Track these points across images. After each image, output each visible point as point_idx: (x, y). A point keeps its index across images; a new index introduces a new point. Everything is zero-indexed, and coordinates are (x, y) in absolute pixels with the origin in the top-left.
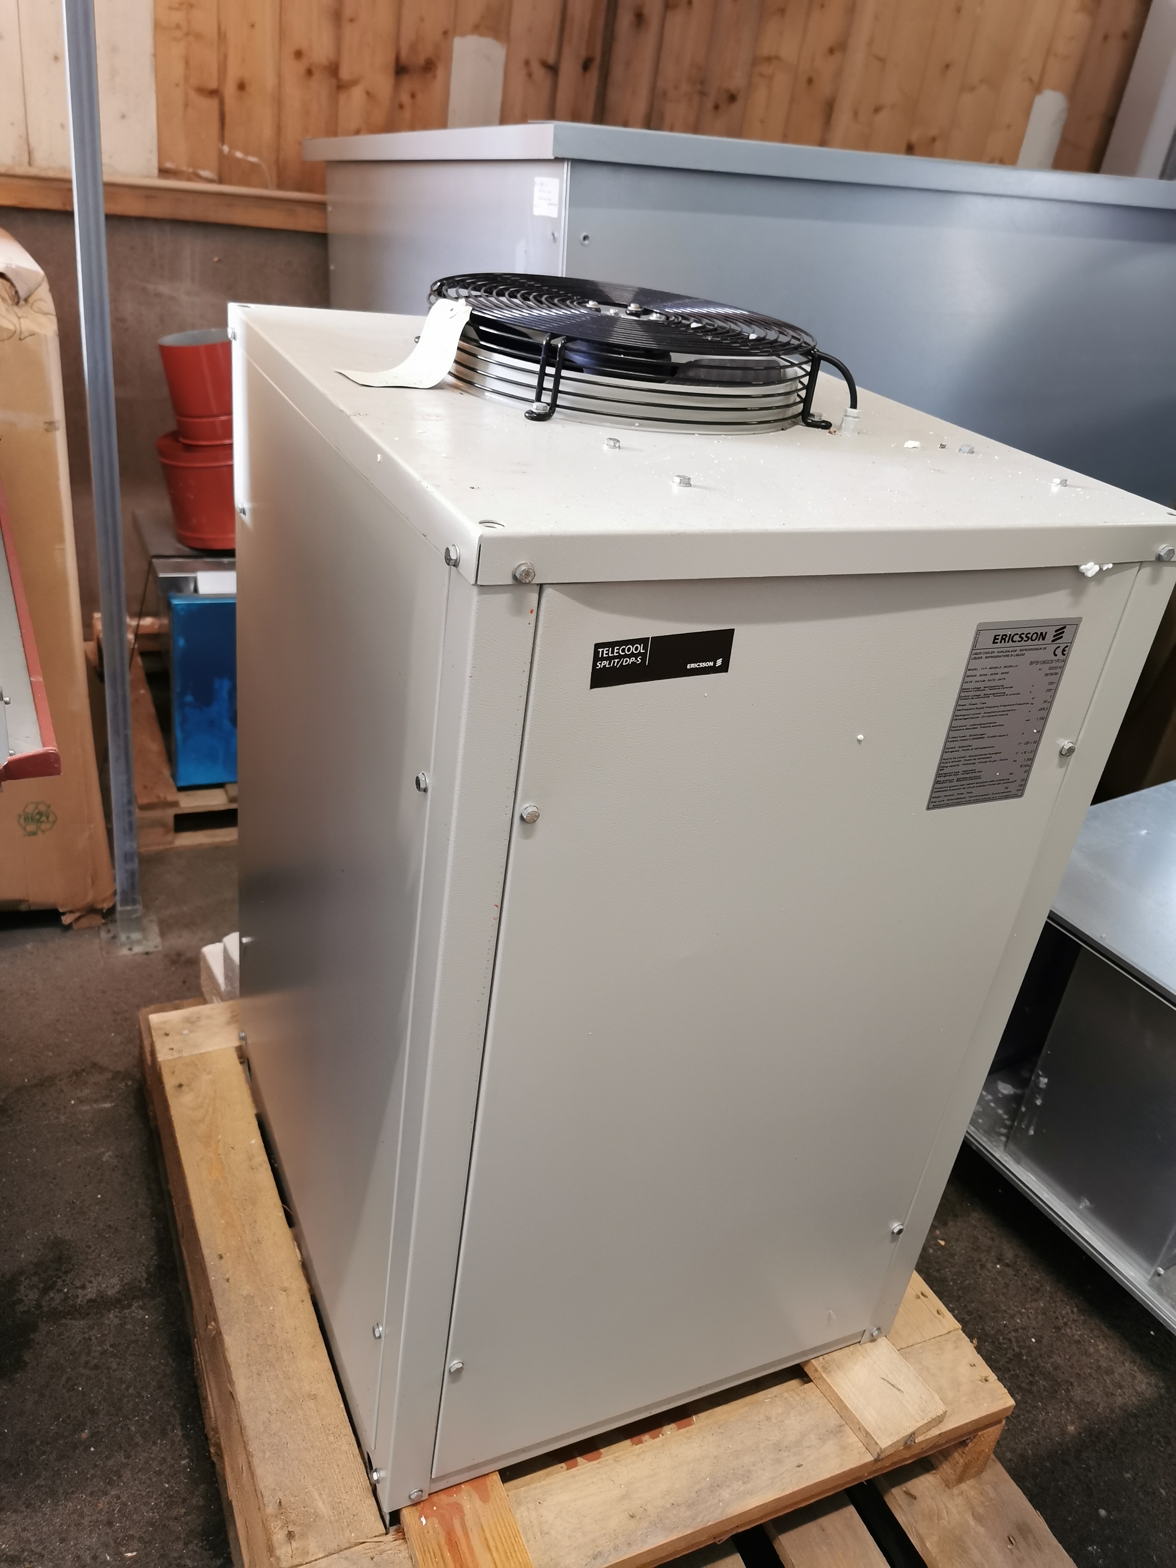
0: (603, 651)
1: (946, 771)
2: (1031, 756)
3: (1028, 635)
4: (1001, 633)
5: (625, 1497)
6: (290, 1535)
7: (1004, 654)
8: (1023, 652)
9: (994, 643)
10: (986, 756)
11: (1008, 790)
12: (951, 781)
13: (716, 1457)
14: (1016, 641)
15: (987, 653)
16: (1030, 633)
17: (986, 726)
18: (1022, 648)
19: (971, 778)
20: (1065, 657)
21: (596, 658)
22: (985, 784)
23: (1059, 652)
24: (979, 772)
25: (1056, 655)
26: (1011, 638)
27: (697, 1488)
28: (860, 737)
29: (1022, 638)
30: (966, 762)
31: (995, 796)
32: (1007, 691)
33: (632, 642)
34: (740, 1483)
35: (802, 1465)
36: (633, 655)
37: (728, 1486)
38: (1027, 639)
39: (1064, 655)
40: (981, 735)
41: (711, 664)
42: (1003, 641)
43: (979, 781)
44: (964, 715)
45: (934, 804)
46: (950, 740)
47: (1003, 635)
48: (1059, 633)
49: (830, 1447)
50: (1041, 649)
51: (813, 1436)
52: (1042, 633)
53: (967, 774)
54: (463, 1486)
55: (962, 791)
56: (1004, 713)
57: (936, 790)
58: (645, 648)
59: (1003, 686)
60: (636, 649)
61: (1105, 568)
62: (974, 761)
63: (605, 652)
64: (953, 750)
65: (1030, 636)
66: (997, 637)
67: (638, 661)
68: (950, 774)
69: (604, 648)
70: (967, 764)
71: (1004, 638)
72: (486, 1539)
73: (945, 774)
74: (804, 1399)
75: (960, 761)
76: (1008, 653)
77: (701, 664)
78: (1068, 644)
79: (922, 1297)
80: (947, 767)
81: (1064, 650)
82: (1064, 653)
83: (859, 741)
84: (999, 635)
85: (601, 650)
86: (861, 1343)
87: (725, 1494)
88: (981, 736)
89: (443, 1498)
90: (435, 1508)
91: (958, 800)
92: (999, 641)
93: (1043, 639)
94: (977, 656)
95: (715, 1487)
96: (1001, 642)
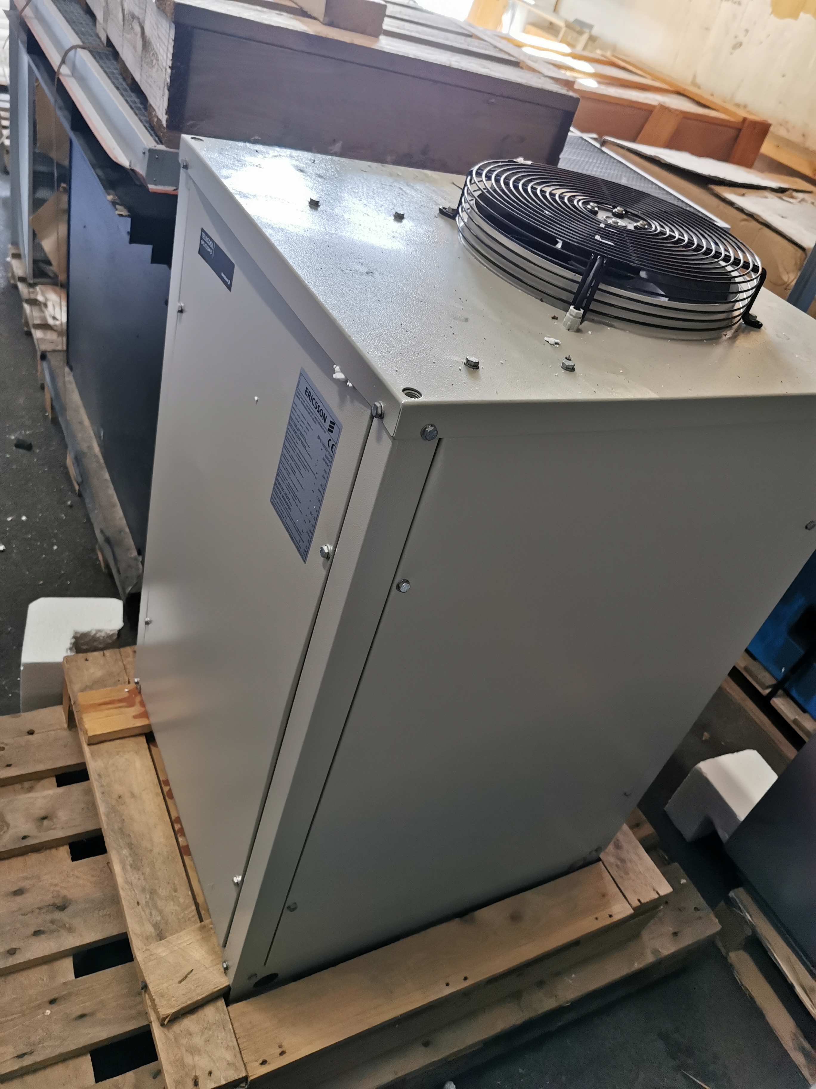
2: (312, 530)
3: (319, 408)
4: (309, 388)
5: (133, 795)
7: (308, 410)
8: (316, 421)
9: (305, 393)
13: (152, 851)
14: (314, 405)
15: (302, 398)
18: (316, 416)
19: (287, 504)
20: (332, 455)
21: (201, 237)
24: (291, 505)
25: (329, 446)
26: (312, 400)
29: (316, 407)
31: (295, 540)
33: (211, 239)
35: (138, 905)
36: (210, 247)
38: (318, 410)
42: (309, 397)
43: (290, 512)
47: (309, 392)
48: (332, 426)
50: (323, 429)
52: (324, 415)
53: (286, 497)
54: (144, 709)
55: (283, 510)
60: (211, 244)
63: (204, 236)
66: (307, 390)
67: (211, 253)
71: (309, 395)
72: (111, 715)
73: (279, 482)
78: (335, 444)
81: (333, 447)
85: (203, 233)
87: (125, 852)
89: (138, 699)
90: (133, 696)
92: (307, 395)
93: (325, 422)
94: (298, 395)
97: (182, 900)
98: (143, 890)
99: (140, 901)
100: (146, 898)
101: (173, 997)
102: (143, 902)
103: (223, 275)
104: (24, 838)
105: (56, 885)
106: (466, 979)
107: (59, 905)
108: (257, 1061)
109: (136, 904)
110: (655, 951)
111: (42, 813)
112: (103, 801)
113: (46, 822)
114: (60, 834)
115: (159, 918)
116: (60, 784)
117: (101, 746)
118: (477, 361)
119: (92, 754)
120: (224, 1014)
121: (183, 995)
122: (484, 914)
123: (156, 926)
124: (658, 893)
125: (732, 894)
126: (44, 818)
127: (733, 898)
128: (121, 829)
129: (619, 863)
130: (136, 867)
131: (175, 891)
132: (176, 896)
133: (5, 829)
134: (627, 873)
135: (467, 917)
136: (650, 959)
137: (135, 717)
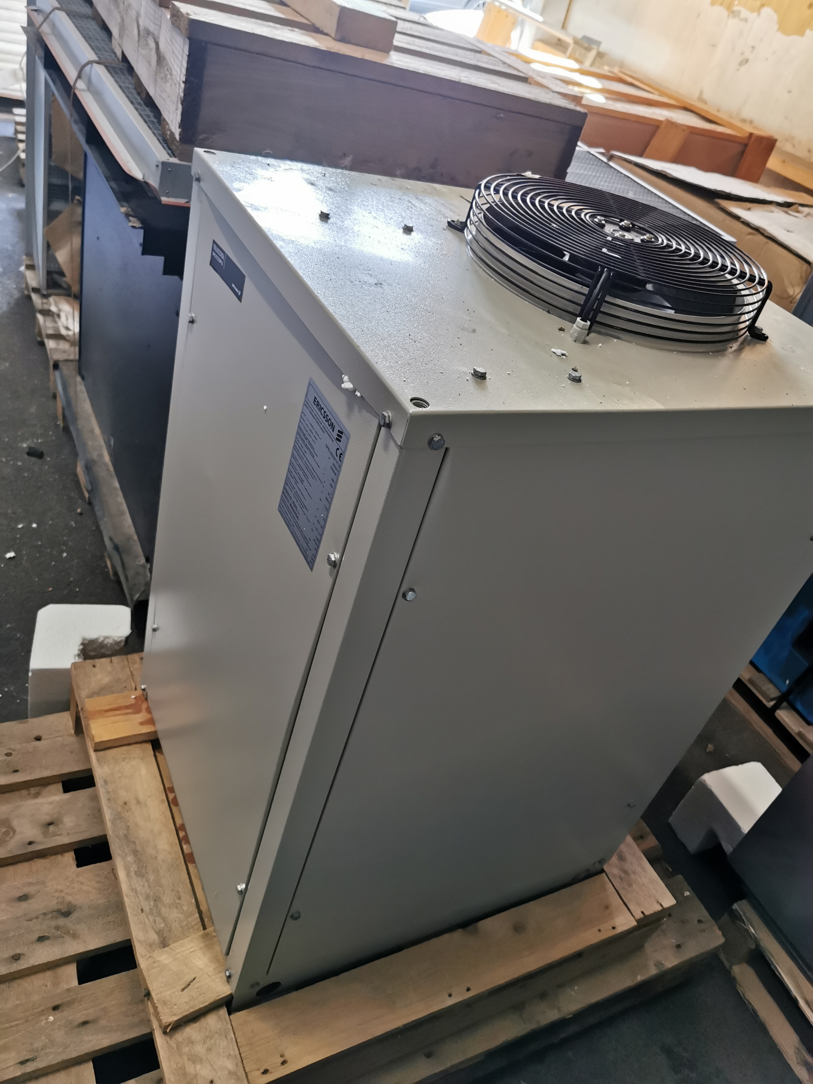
1: (287, 488)
3: (327, 417)
5: (138, 802)
8: (324, 430)
9: (314, 402)
11: (307, 553)
13: (156, 858)
14: (322, 415)
15: (310, 407)
17: (304, 474)
18: (324, 425)
19: (295, 512)
20: (340, 463)
25: (337, 455)
26: (321, 409)
27: (137, 842)
29: (325, 417)
31: (301, 548)
32: (315, 457)
33: (222, 251)
34: (136, 869)
36: (221, 258)
37: (135, 862)
38: (326, 419)
39: (340, 460)
43: (297, 521)
44: (298, 450)
47: (318, 402)
48: (340, 435)
49: (153, 937)
50: (331, 438)
52: (333, 424)
54: (150, 716)
55: (291, 518)
56: (312, 476)
58: (224, 258)
59: (314, 449)
66: (315, 400)
68: (288, 494)
71: (318, 404)
72: (118, 722)
78: (342, 453)
80: (288, 485)
81: (340, 456)
85: (214, 245)
87: (130, 858)
89: (145, 706)
90: (140, 702)
91: (289, 524)
92: (316, 404)
93: (333, 431)
94: (307, 404)
96: (316, 407)
97: (185, 908)
98: (147, 897)
99: (144, 909)
100: (150, 905)
101: (175, 1005)
102: (147, 909)
103: (233, 285)
104: (30, 843)
105: (62, 891)
106: (468, 989)
107: (63, 911)
108: (259, 1070)
109: (140, 911)
110: (658, 964)
111: (48, 819)
112: (109, 807)
113: (51, 828)
114: (65, 840)
115: (163, 925)
116: (66, 790)
117: (108, 752)
118: (485, 372)
119: (98, 760)
120: (227, 1023)
121: (186, 1003)
122: (487, 924)
123: (159, 933)
124: (661, 905)
125: (735, 906)
126: (50, 824)
127: (736, 910)
128: (126, 836)
129: (623, 875)
130: (140, 874)
131: (179, 898)
132: (179, 904)
133: (12, 834)
134: (630, 885)
135: (470, 928)
136: (653, 971)
137: (142, 724)
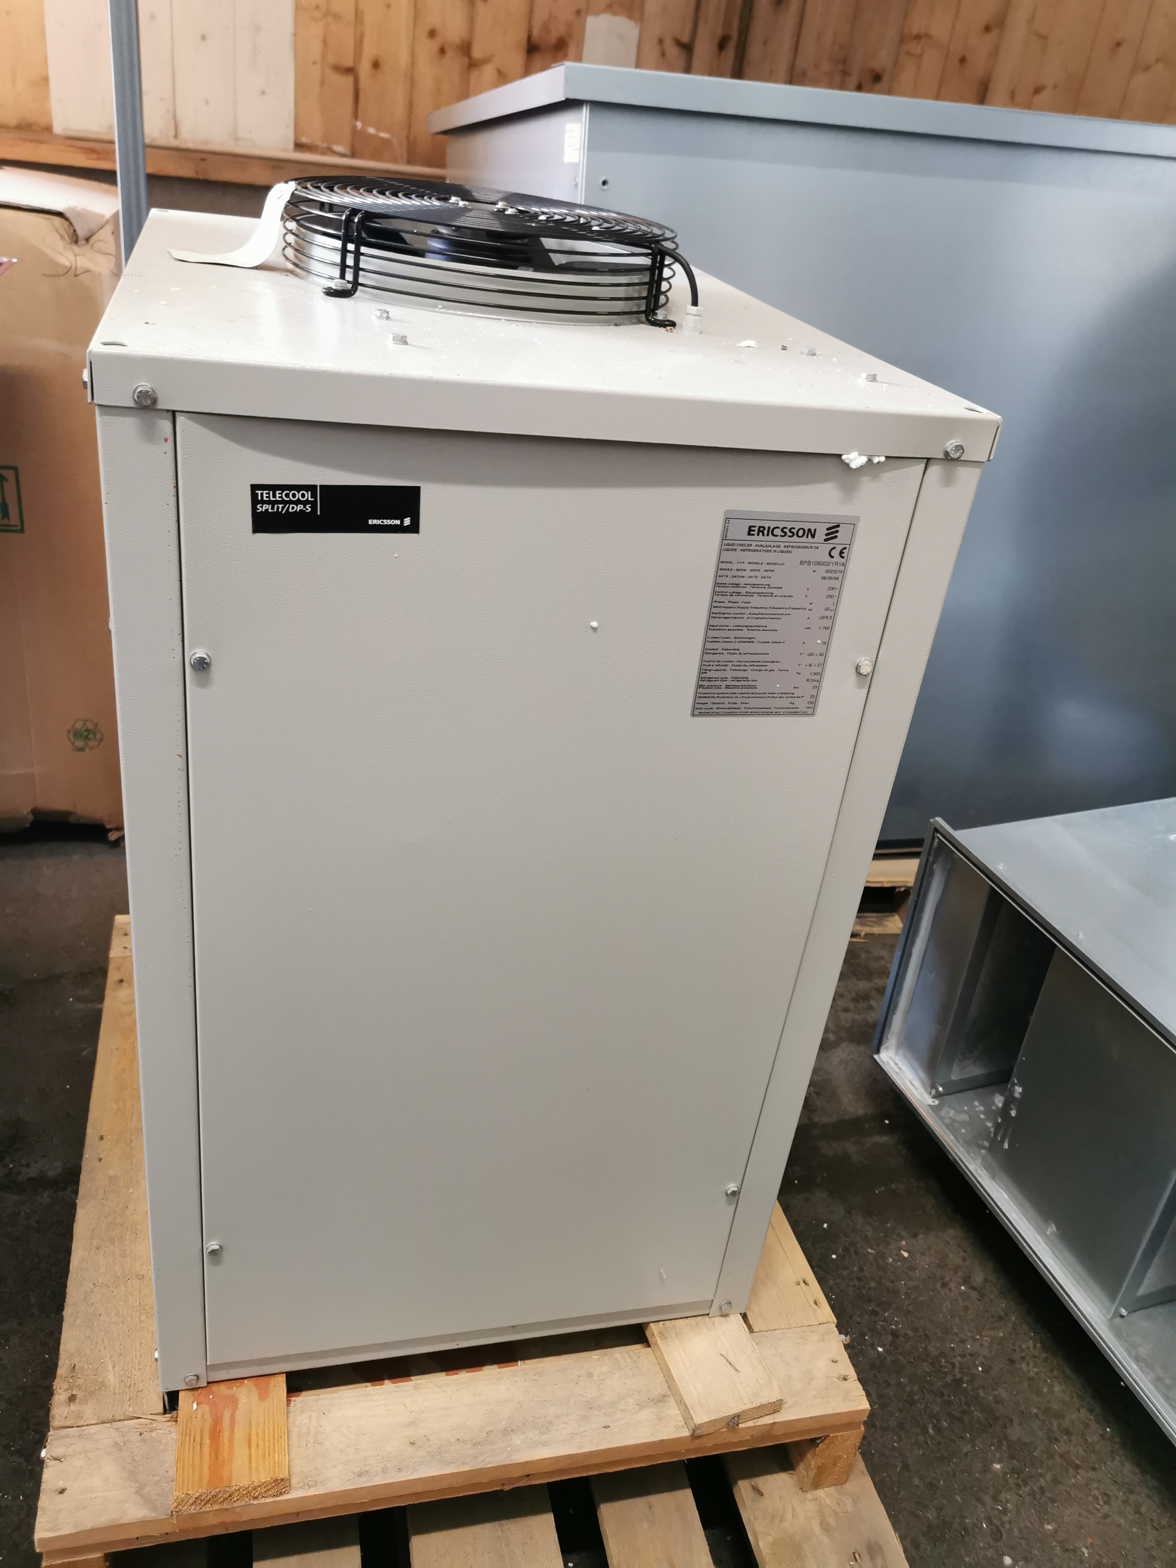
0: (262, 494)
1: (709, 675)
2: (819, 670)
3: (792, 530)
4: (758, 524)
5: (413, 1423)
6: (72, 1398)
7: (764, 549)
8: (790, 549)
9: (749, 534)
10: (758, 664)
11: (794, 706)
12: (719, 687)
13: (519, 1402)
14: (777, 536)
15: (742, 545)
16: (794, 528)
17: (753, 628)
18: (787, 544)
19: (743, 687)
20: (844, 560)
21: (255, 501)
22: (762, 695)
23: (835, 553)
24: (754, 681)
25: (832, 557)
26: (771, 531)
27: (489, 1428)
28: (594, 624)
29: (786, 533)
30: (734, 668)
31: (778, 710)
32: (776, 592)
33: (298, 488)
34: (537, 1432)
35: (609, 1427)
36: (298, 502)
37: (524, 1433)
38: (791, 534)
39: (843, 557)
40: (750, 638)
41: (398, 522)
42: (761, 534)
43: (751, 691)
44: (724, 614)
45: (700, 711)
46: (710, 640)
47: (760, 527)
48: (832, 532)
49: (647, 1414)
50: (812, 547)
51: (631, 1401)
52: (809, 530)
53: (738, 681)
54: (246, 1381)
55: (735, 700)
56: (776, 617)
57: (700, 695)
58: (314, 495)
59: (769, 585)
60: (303, 495)
61: (876, 460)
62: (745, 668)
63: (265, 495)
64: (715, 652)
65: (795, 531)
66: (752, 528)
67: (307, 509)
68: (716, 679)
69: (263, 490)
70: (735, 670)
71: (761, 530)
72: (250, 1435)
73: (709, 678)
74: (635, 1362)
75: (726, 665)
76: (769, 549)
77: (385, 521)
78: (846, 546)
79: (802, 1284)
80: (710, 670)
81: (841, 553)
82: (843, 555)
83: (594, 629)
84: (755, 527)
85: (259, 492)
86: (710, 1316)
87: (517, 1440)
88: (750, 640)
89: (222, 1389)
90: (211, 1397)
91: (731, 710)
92: (756, 533)
93: (813, 536)
94: (729, 547)
95: (508, 1431)
96: (758, 535)
98: (585, 1418)
99: (603, 1424)
100: (598, 1416)
102: (603, 1421)
108: (816, 1311)
109: (607, 1430)
123: (641, 1406)
128: (476, 1444)
130: (545, 1427)
131: (589, 1375)
132: (598, 1376)
